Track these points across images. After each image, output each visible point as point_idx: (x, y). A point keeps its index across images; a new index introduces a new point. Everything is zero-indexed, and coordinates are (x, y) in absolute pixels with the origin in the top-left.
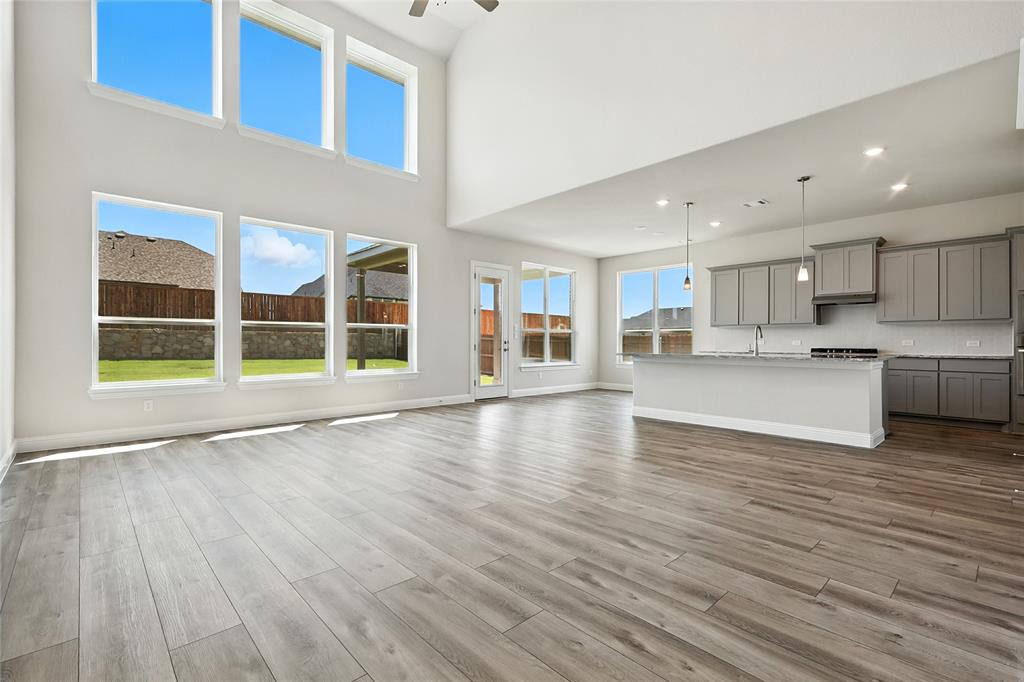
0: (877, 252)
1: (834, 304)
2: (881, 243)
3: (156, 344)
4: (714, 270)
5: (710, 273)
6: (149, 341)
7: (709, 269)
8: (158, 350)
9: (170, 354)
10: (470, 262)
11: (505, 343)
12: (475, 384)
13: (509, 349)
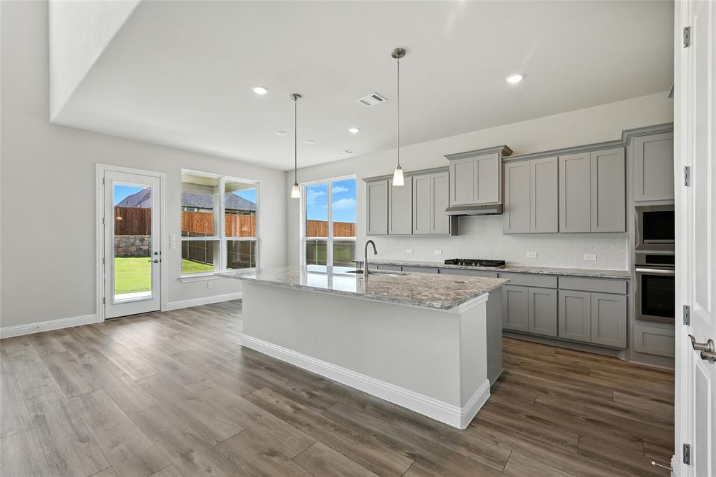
0: (502, 162)
1: (466, 215)
2: (507, 152)
4: (370, 181)
5: (365, 183)
7: (364, 179)
10: (95, 165)
11: (156, 254)
12: (104, 303)
13: (162, 260)
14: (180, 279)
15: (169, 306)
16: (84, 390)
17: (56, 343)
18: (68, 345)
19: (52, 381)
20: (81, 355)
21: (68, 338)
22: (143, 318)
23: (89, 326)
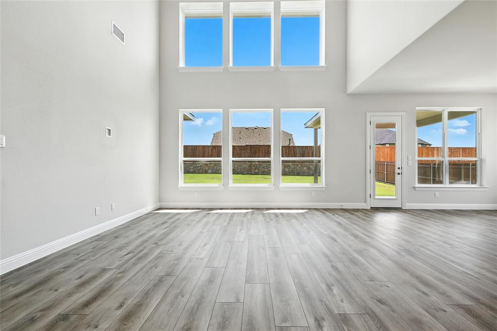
3: (256, 168)
6: (254, 167)
8: (257, 171)
9: (260, 173)
10: (366, 114)
11: (399, 168)
12: (370, 197)
13: (403, 173)
14: (414, 188)
15: (408, 206)
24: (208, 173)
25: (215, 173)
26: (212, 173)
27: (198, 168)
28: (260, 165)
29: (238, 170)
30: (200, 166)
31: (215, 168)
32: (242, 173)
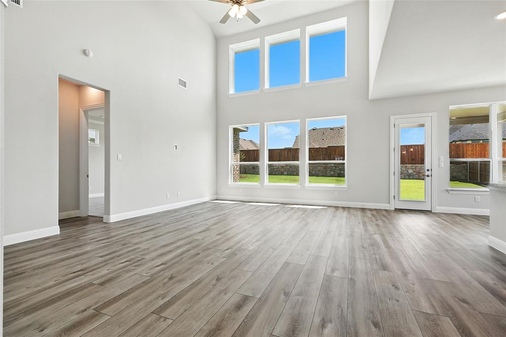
10: (390, 117)
11: (428, 170)
12: (394, 198)
13: (433, 175)
14: (447, 190)
15: (438, 209)
16: (372, 232)
17: (369, 214)
18: (373, 215)
19: (361, 226)
20: (377, 220)
21: (374, 213)
22: (418, 213)
23: (386, 210)
24: (284, 175)
25: (291, 175)
26: (288, 175)
27: (275, 170)
28: (336, 167)
29: (313, 172)
30: (277, 168)
31: (291, 170)
32: (317, 176)
